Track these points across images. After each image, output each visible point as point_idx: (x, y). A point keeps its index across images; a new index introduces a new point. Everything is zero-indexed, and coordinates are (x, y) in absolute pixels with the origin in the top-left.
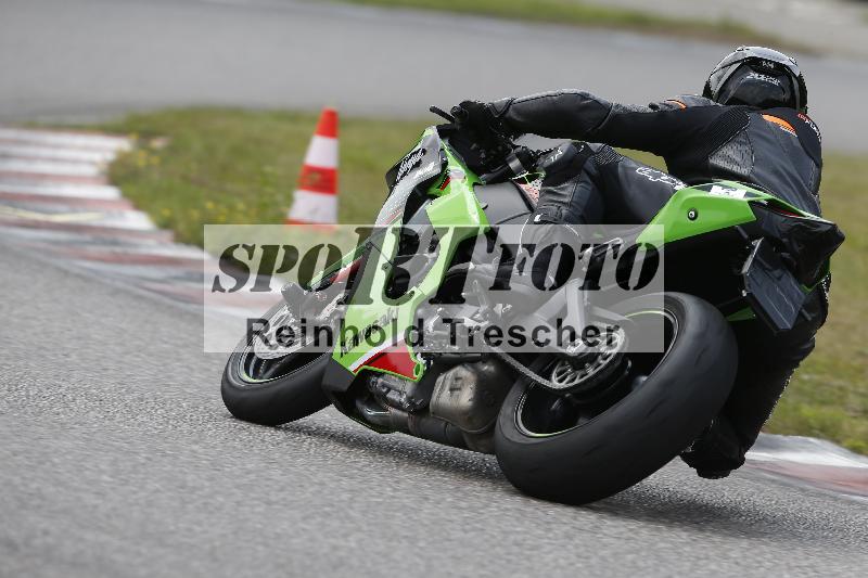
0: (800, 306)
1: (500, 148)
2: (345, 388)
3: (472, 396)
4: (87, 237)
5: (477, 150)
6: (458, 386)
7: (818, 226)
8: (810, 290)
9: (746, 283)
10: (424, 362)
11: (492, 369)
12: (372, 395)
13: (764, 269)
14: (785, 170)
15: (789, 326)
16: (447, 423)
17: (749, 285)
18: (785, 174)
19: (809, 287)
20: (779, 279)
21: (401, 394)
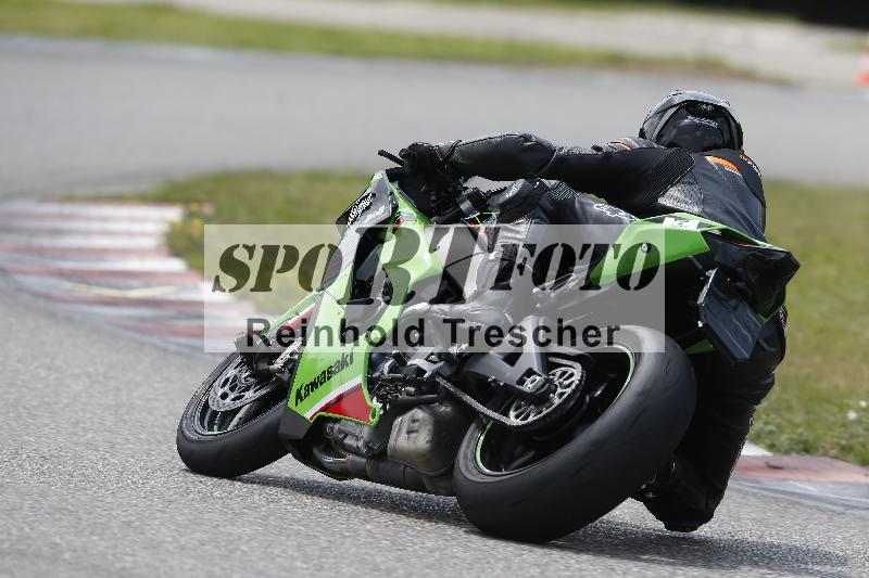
0: (757, 336)
1: (450, 189)
2: (302, 437)
3: (428, 438)
4: (170, 312)
5: (427, 192)
6: (416, 428)
7: (772, 255)
8: (766, 320)
9: (702, 314)
10: (380, 405)
11: (449, 409)
12: (329, 442)
13: (720, 299)
14: (734, 208)
15: (747, 356)
16: (406, 466)
17: (705, 316)
18: (734, 211)
19: (766, 317)
20: (735, 308)
21: (357, 438)
